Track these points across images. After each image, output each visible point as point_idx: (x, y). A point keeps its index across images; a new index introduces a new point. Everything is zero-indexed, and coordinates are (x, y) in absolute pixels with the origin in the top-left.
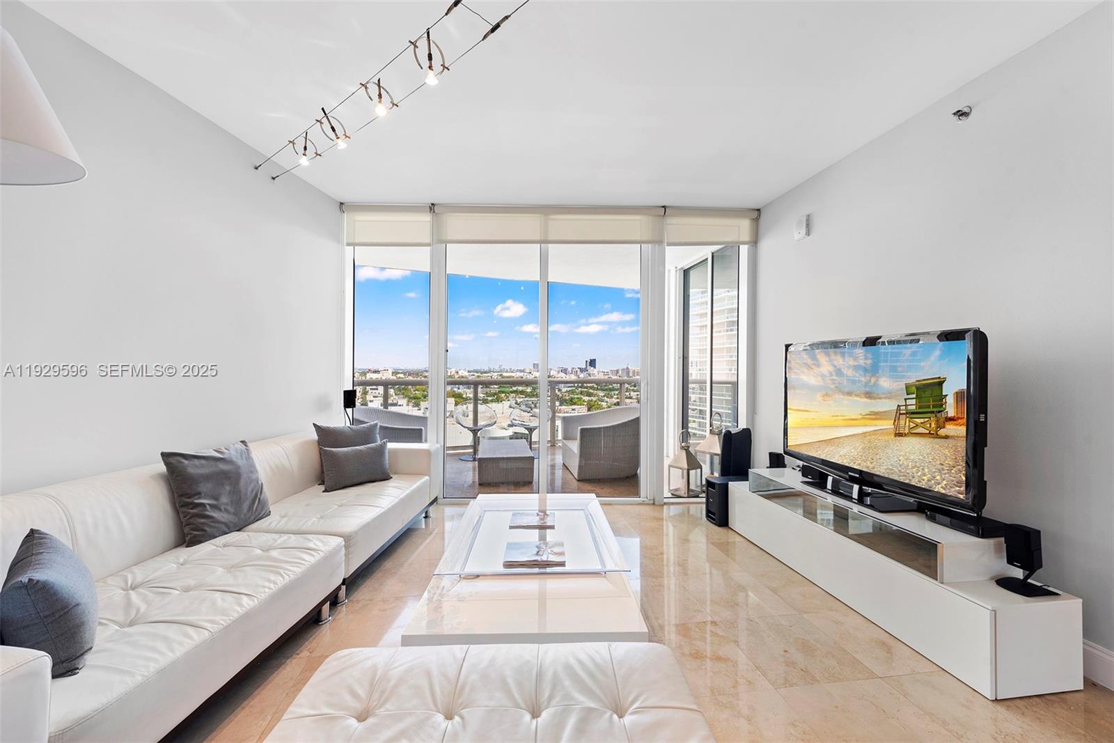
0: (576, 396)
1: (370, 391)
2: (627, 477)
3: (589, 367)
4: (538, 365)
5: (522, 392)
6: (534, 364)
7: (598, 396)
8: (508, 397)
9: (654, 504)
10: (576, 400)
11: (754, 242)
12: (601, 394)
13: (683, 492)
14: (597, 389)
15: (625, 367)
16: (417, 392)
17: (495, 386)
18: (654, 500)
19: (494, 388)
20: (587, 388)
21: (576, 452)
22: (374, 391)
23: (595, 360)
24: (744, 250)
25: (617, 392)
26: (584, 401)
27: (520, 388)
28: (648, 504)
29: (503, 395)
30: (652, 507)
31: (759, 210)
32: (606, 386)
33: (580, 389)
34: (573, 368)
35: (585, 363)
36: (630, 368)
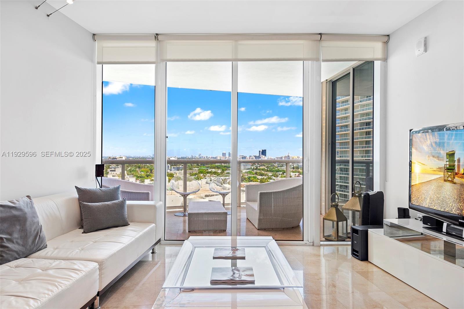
0: (252, 176)
1: (110, 172)
2: (293, 228)
3: (261, 156)
4: (225, 154)
5: (215, 173)
6: (223, 153)
7: (268, 175)
8: (205, 176)
9: (313, 245)
10: (253, 178)
11: (385, 59)
12: (270, 174)
13: (333, 238)
14: (267, 171)
15: (287, 155)
16: (142, 173)
17: (196, 169)
18: (313, 242)
19: (196, 170)
20: (260, 170)
21: (257, 210)
22: (113, 172)
23: (266, 150)
24: (377, 65)
25: (281, 173)
26: (258, 179)
27: (214, 170)
28: (309, 245)
29: (202, 175)
30: (312, 247)
31: (388, 36)
32: (273, 168)
33: (255, 171)
34: (251, 156)
35: (258, 152)
36: (290, 156)
